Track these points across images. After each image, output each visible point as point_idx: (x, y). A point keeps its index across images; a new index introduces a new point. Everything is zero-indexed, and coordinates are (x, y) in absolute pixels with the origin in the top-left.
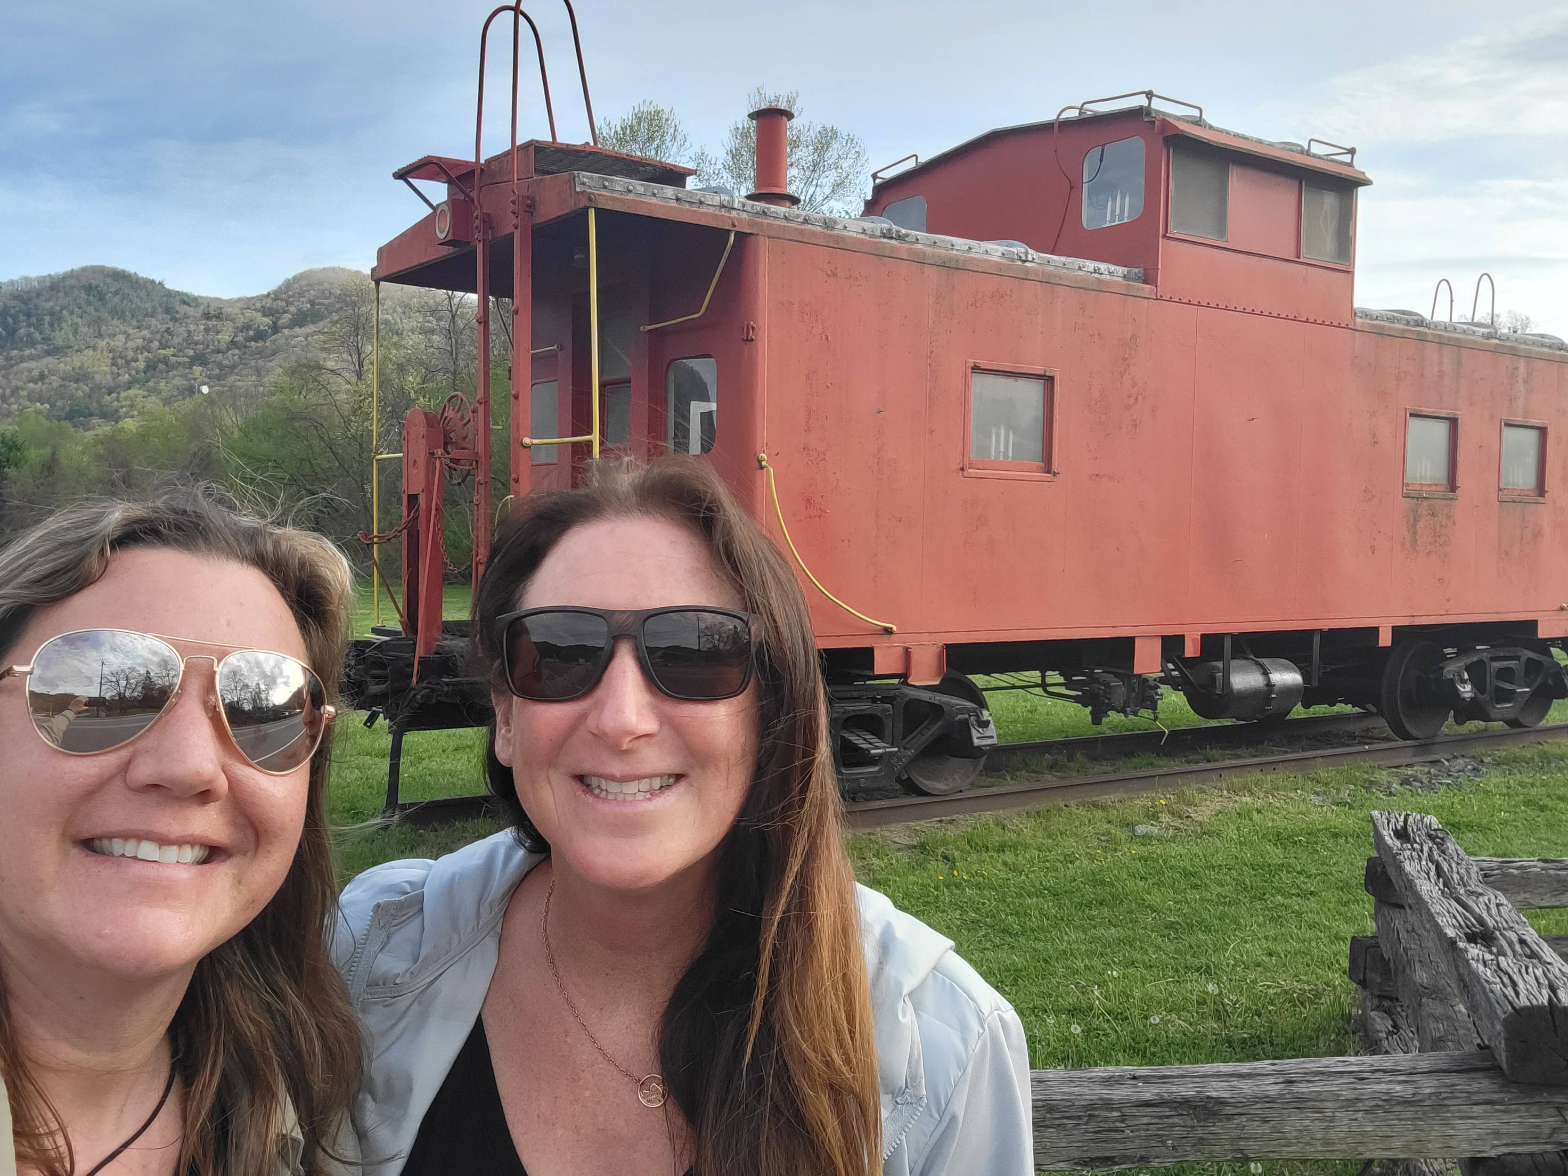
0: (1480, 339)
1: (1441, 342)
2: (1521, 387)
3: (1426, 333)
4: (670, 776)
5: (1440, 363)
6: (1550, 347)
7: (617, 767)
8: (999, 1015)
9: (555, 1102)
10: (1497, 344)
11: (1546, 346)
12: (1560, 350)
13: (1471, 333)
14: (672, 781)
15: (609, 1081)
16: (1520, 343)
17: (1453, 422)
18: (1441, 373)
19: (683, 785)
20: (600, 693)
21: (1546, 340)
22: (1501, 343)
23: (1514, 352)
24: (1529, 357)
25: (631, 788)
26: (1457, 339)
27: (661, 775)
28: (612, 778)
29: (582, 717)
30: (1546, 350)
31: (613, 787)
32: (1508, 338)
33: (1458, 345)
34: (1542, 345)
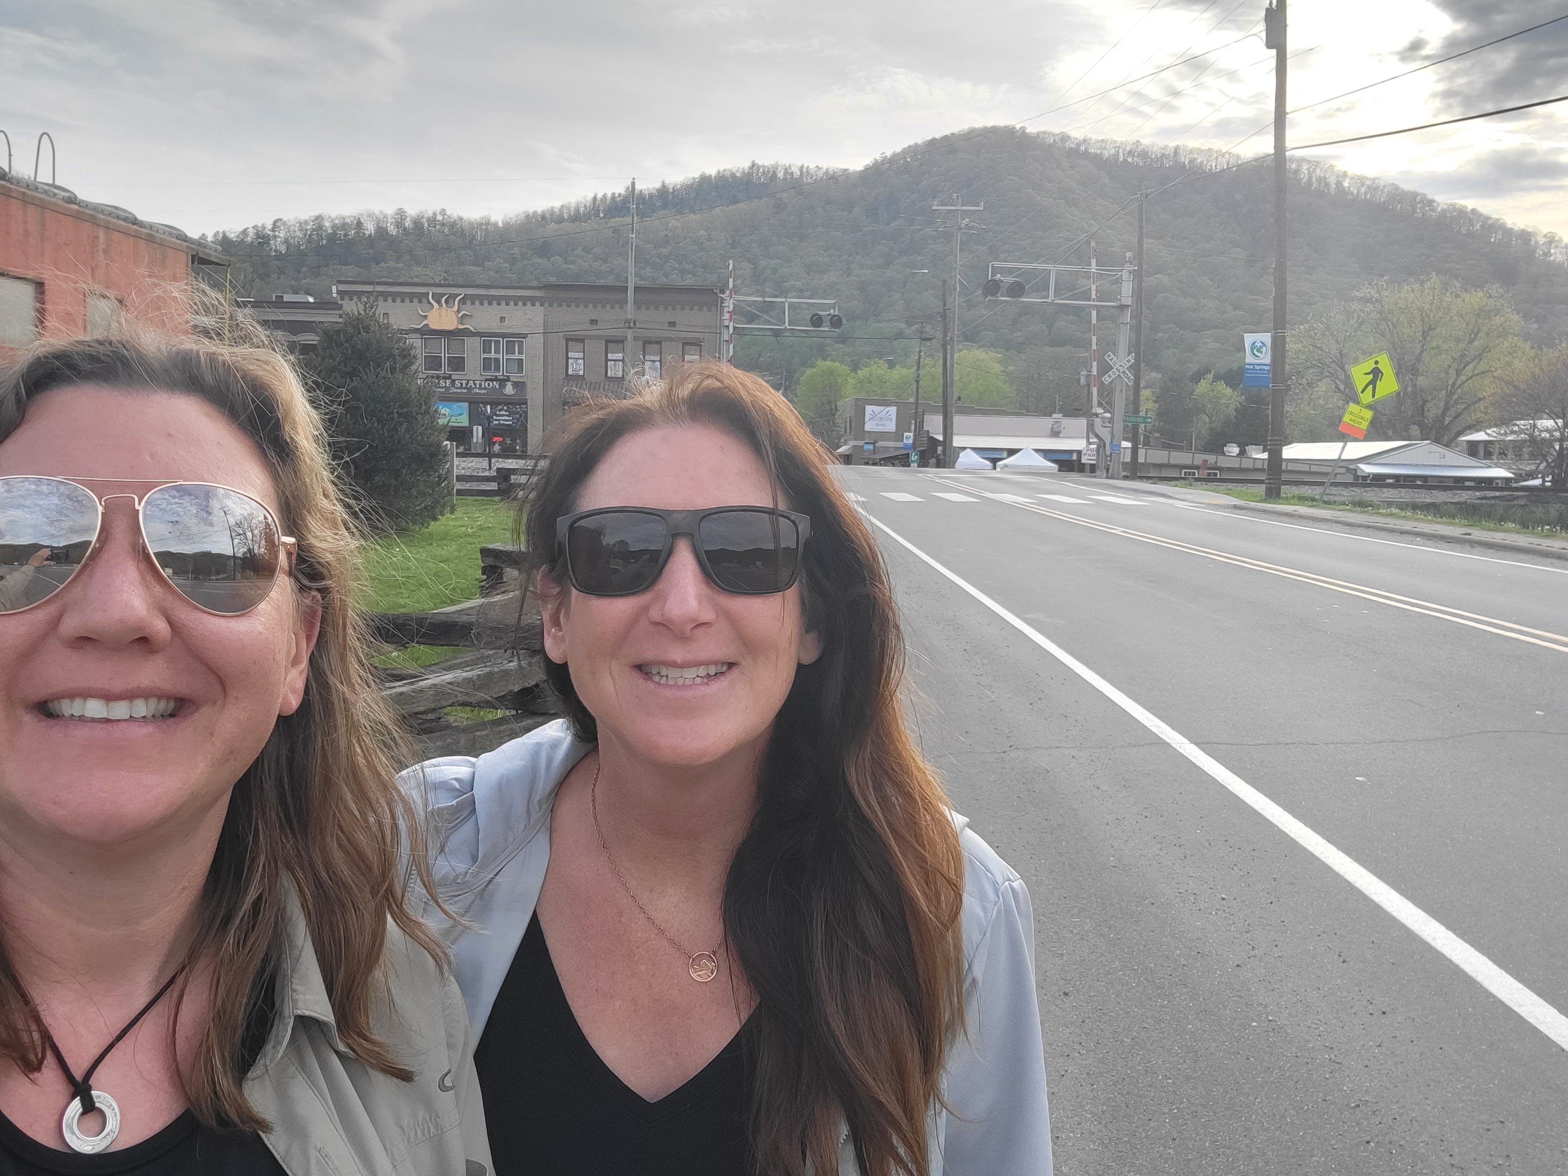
0: (61, 203)
1: (26, 201)
2: (101, 256)
3: (10, 188)
4: (723, 663)
5: (25, 222)
6: (125, 220)
7: (677, 654)
8: (1009, 884)
9: (613, 977)
10: (78, 211)
11: (121, 219)
12: (134, 224)
13: (52, 194)
14: (725, 668)
15: (663, 955)
16: (98, 212)
17: (40, 286)
18: (27, 233)
19: (735, 672)
20: (660, 586)
21: (122, 213)
22: (81, 209)
23: (93, 220)
24: (107, 228)
25: (690, 673)
26: (40, 199)
27: (715, 663)
28: (674, 665)
29: (645, 609)
30: (121, 222)
31: (673, 673)
32: (87, 205)
33: (42, 206)
34: (118, 217)
